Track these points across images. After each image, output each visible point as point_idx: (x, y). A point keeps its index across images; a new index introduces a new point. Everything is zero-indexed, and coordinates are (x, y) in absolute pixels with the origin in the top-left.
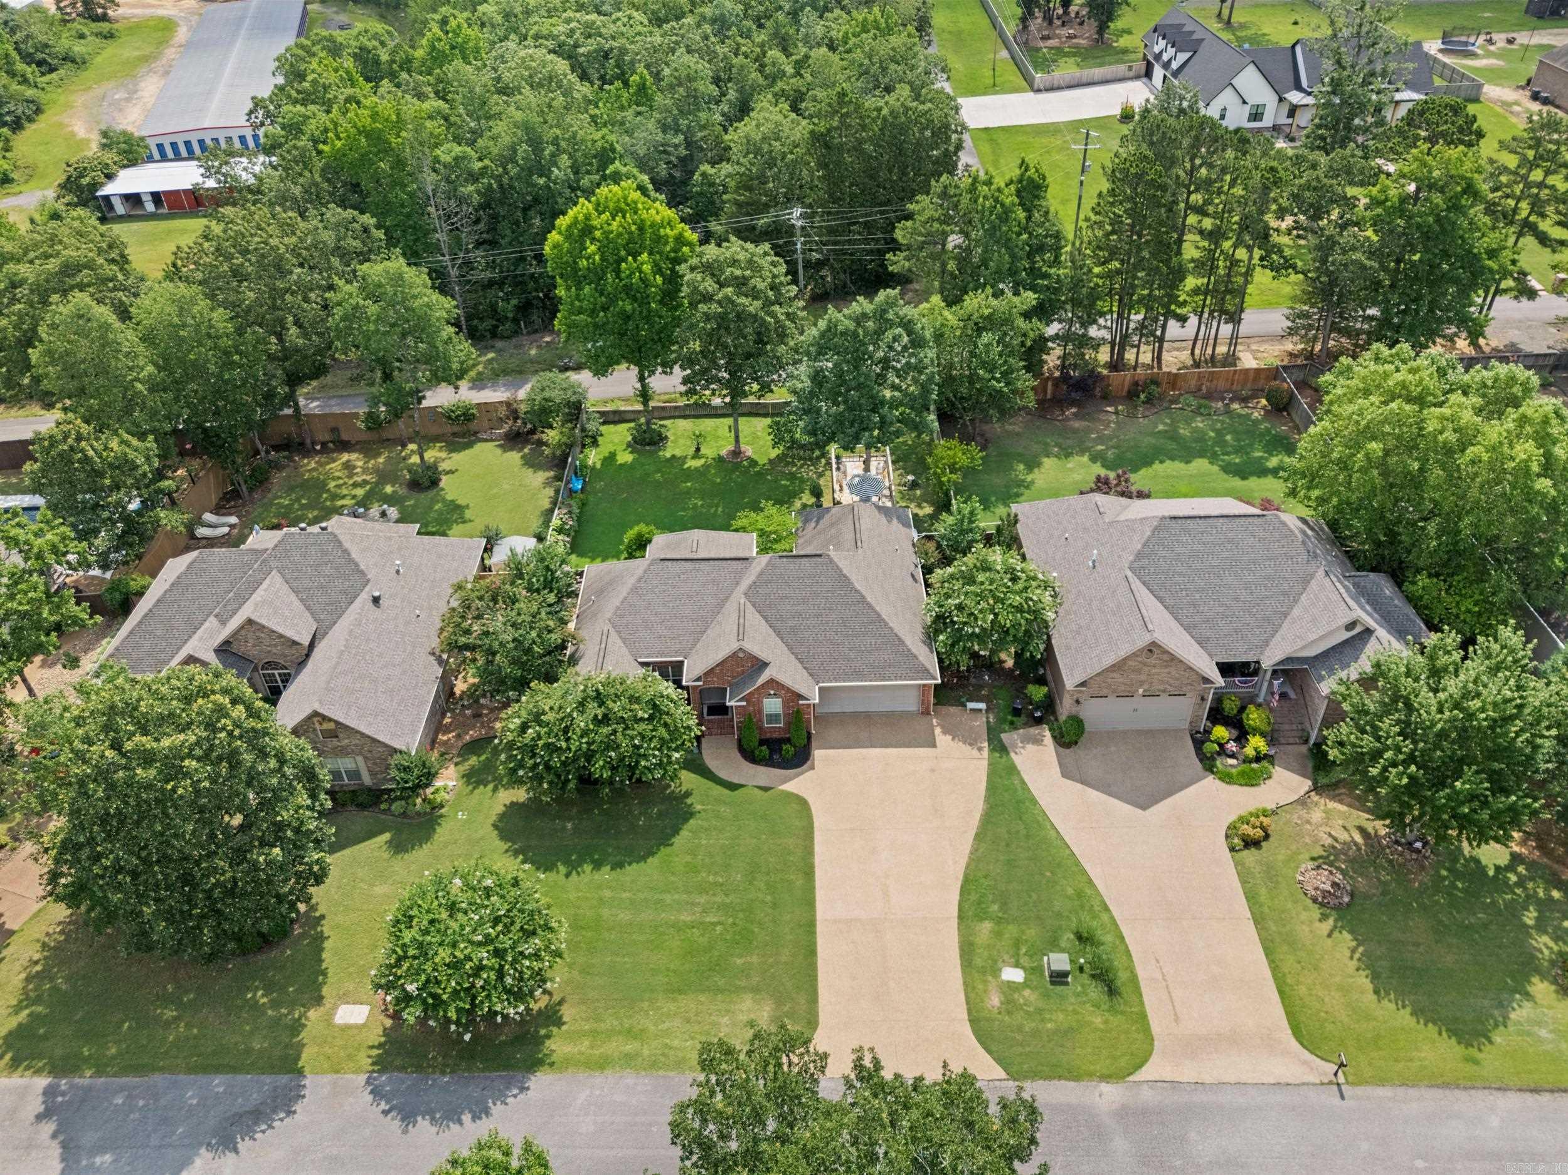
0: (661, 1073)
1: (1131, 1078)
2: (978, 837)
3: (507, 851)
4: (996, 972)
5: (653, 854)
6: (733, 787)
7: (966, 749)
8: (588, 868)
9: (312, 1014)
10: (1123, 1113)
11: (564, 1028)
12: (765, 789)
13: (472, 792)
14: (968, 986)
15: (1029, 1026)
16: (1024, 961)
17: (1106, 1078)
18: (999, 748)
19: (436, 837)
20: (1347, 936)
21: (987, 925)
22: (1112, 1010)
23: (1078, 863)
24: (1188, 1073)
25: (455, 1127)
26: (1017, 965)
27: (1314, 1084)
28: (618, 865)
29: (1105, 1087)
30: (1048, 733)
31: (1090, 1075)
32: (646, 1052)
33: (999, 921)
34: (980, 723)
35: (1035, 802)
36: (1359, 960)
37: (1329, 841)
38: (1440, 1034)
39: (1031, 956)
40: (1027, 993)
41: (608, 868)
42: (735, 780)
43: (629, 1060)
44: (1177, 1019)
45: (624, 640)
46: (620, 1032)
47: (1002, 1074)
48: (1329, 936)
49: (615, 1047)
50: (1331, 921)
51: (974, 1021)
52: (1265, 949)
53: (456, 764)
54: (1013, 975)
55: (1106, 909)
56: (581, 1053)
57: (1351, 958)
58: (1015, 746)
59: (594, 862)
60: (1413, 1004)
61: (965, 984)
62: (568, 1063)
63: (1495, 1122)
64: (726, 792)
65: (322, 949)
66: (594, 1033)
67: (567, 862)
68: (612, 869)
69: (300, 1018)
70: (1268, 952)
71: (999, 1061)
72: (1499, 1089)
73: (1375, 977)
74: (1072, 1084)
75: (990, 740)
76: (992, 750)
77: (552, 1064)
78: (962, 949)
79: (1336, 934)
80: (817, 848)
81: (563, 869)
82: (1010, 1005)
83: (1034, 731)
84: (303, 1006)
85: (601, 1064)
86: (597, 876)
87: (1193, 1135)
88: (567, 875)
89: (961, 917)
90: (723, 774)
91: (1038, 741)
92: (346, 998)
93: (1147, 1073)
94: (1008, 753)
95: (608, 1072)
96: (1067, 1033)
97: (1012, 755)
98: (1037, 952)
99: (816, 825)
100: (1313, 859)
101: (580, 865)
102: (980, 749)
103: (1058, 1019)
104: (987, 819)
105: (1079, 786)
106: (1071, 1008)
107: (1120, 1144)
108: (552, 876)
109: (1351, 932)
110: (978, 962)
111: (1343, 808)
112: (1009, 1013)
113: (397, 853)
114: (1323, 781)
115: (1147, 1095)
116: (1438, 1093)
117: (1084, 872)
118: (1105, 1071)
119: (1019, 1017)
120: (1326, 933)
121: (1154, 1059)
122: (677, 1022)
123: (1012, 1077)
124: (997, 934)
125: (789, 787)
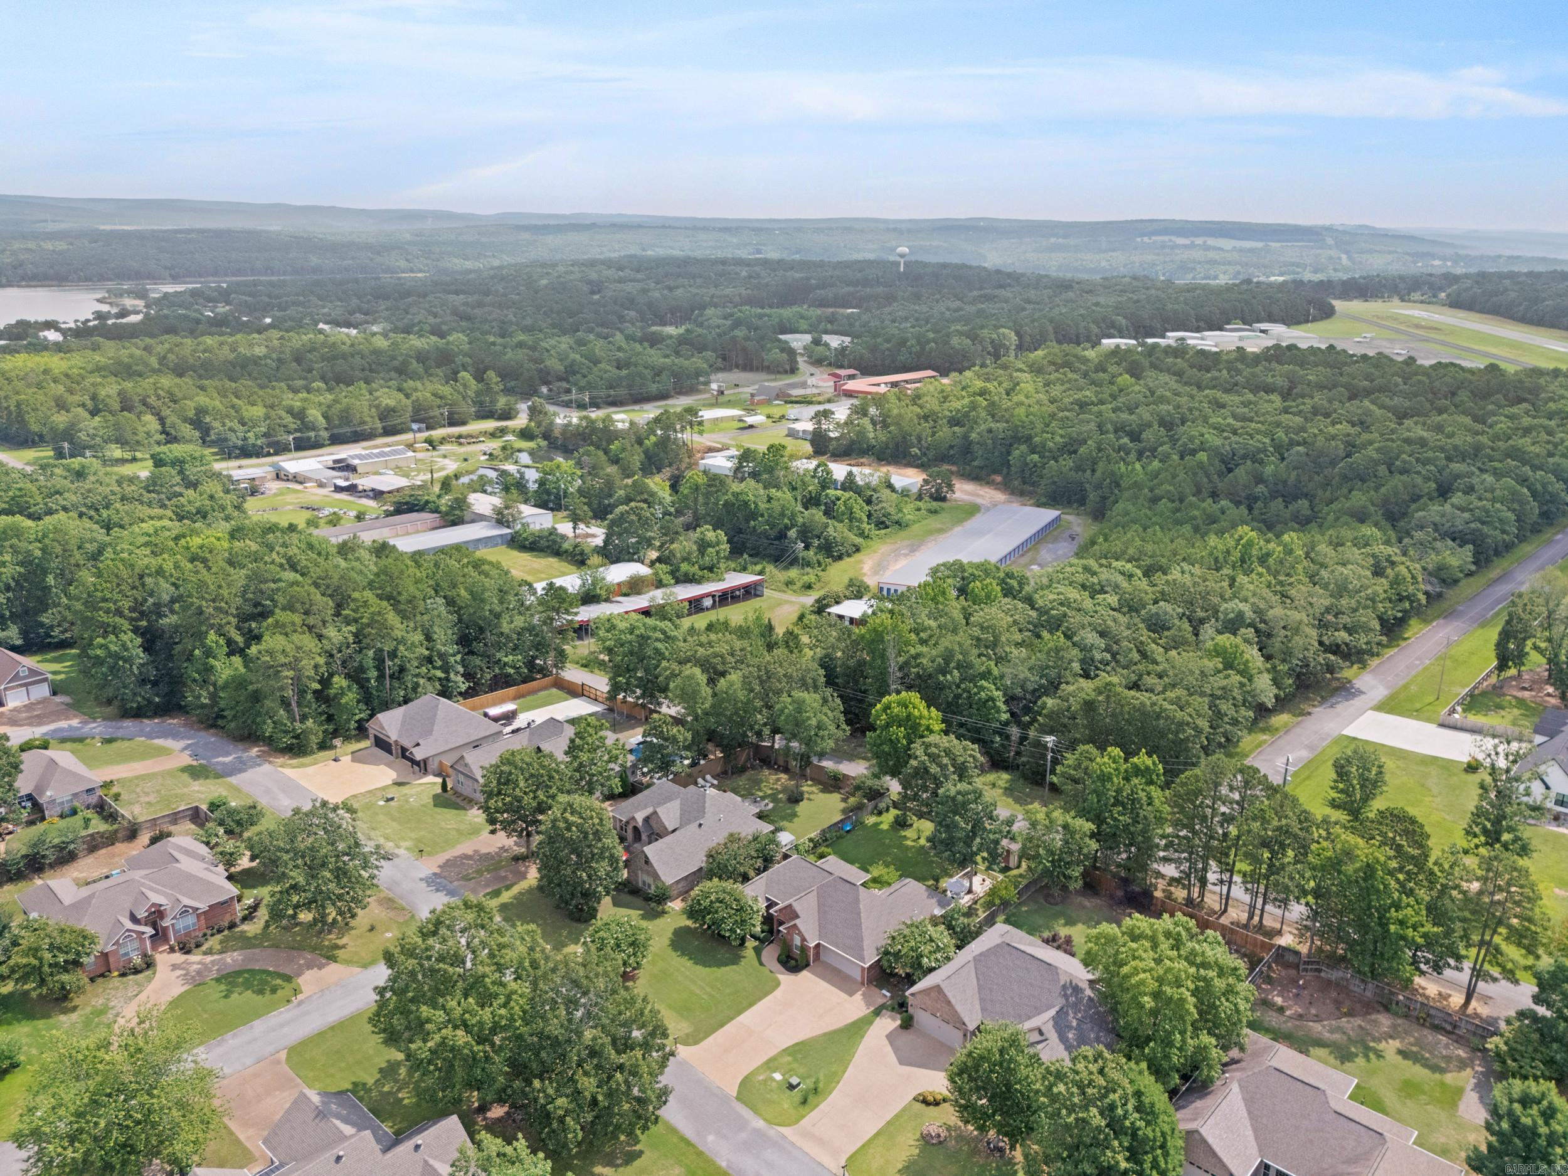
1: (773, 1126)
4: (773, 1071)
6: (761, 964)
7: (862, 1003)
10: (757, 1131)
12: (772, 972)
14: (758, 1069)
15: (762, 1092)
16: (788, 1075)
17: (766, 1121)
18: (877, 1012)
19: (657, 921)
20: (917, 1150)
21: (790, 1058)
22: (795, 1108)
24: (793, 1139)
26: (783, 1074)
27: (830, 1171)
29: (762, 1122)
31: (762, 1116)
33: (797, 1059)
35: (863, 1036)
36: (909, 1159)
39: (792, 1076)
40: (774, 1083)
44: (813, 1125)
47: (735, 1095)
48: (911, 1146)
50: (918, 1143)
51: (745, 1079)
54: (777, 1076)
55: (838, 1083)
57: (908, 1157)
58: (883, 1016)
70: (878, 1134)
71: (739, 1092)
73: (906, 1167)
74: (753, 1114)
75: (877, 1009)
76: (873, 1012)
78: (770, 1059)
79: (914, 1147)
82: (763, 1083)
83: (898, 1016)
87: (770, 1150)
89: (785, 1051)
91: (894, 1020)
93: (781, 1129)
96: (771, 1102)
97: (878, 1018)
99: (773, 994)
100: (944, 1124)
102: (868, 1009)
103: (773, 1097)
104: (837, 1031)
105: (887, 1043)
106: (782, 1097)
107: (744, 1135)
109: (920, 1151)
110: (771, 1066)
112: (760, 1084)
115: (772, 1133)
117: (847, 1068)
118: (768, 1119)
119: (762, 1087)
121: (790, 1128)
123: (738, 1098)
124: (789, 1063)
125: (781, 977)
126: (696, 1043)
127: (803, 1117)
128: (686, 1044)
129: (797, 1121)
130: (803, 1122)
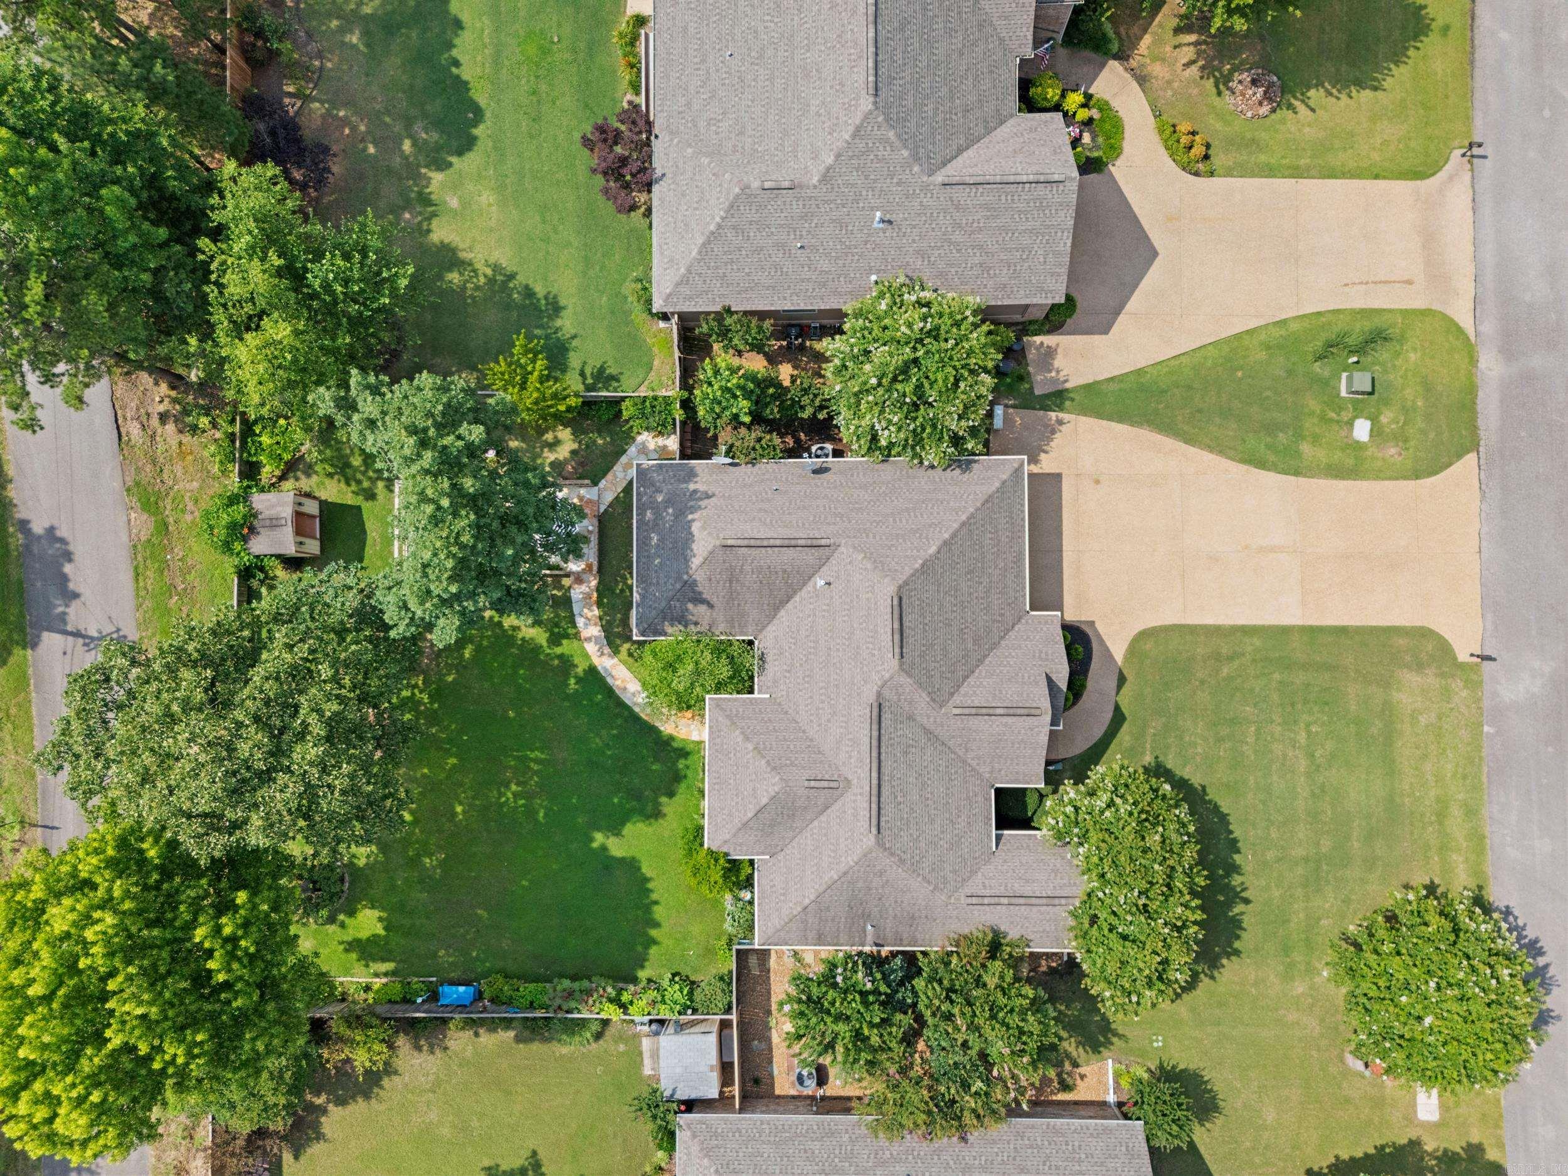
0: (1484, 779)
1: (1473, 339)
2: (1189, 440)
3: (1212, 978)
4: (1359, 446)
5: (1216, 807)
6: (1118, 718)
7: (1058, 440)
8: (1236, 880)
9: (1428, 1148)
10: (1508, 353)
11: (1437, 881)
12: (1122, 680)
13: (1121, 1036)
14: (1379, 475)
15: (1420, 423)
16: (1345, 416)
17: (1473, 361)
18: (1058, 398)
19: (1192, 1067)
20: (1312, 93)
21: (1305, 448)
22: (1402, 339)
23: (1228, 340)
24: (1467, 288)
25: (1552, 971)
26: (1350, 424)
27: (1473, 177)
28: (1233, 845)
29: (1482, 365)
30: (1038, 339)
31: (1470, 375)
32: (1461, 796)
33: (1299, 436)
34: (1019, 418)
35: (1139, 372)
36: (1339, 91)
37: (1194, 70)
38: (1418, 49)
39: (1341, 409)
40: (1384, 419)
41: (1236, 857)
42: (1109, 715)
43: (1471, 812)
44: (1409, 282)
45: (973, 872)
46: (1441, 824)
47: (1471, 457)
48: (1313, 110)
49: (1457, 825)
50: (1296, 103)
51: (1417, 475)
52: (1329, 177)
53: (1076, 1065)
54: (1362, 430)
55: (1283, 323)
56: (1467, 860)
57: (1338, 98)
58: (1054, 381)
59: (1228, 874)
60: (1387, 59)
61: (1377, 478)
62: (1477, 871)
63: (1504, 36)
64: (1125, 727)
65: (1352, 1159)
66: (1443, 848)
67: (1229, 904)
68: (1238, 851)
69: (1436, 1158)
70: (1331, 173)
71: (1459, 456)
72: (1473, 19)
73: (1360, 84)
74: (1480, 394)
75: (1046, 408)
76: (1061, 408)
77: (1480, 888)
78: (1336, 477)
79: (1312, 103)
80: (1209, 620)
81: (1238, 909)
82: (1401, 438)
83: (1032, 355)
84: (1422, 1159)
85: (1478, 839)
86: (1247, 868)
87: (1527, 297)
88: (1247, 901)
89: (1297, 473)
90: (1098, 732)
91: (1051, 353)
92: (1410, 1116)
93: (1466, 321)
94: (1067, 390)
95: (1487, 831)
96: (1428, 387)
97: (1068, 385)
98: (1333, 401)
99: (1176, 622)
100: (1219, 94)
101: (1233, 889)
102: (1060, 422)
103: (1411, 393)
104: (1166, 427)
105: (1122, 318)
106: (1400, 381)
107: (1537, 361)
108: (1246, 922)
109: (1308, 89)
110: (1350, 462)
111: (1147, 40)
112: (1406, 441)
113: (1216, 1109)
114: (1115, 47)
115: (1488, 327)
116: (1478, 73)
117: (1238, 337)
118: (1467, 360)
119: (1411, 431)
120: (1309, 113)
121: (1449, 312)
122: (1428, 767)
123: (1475, 447)
124: (1316, 440)
125: (1119, 653)
126: (1424, 633)
127: (1405, 313)
128: (1444, 649)
129: (1425, 313)
130: (1417, 302)
